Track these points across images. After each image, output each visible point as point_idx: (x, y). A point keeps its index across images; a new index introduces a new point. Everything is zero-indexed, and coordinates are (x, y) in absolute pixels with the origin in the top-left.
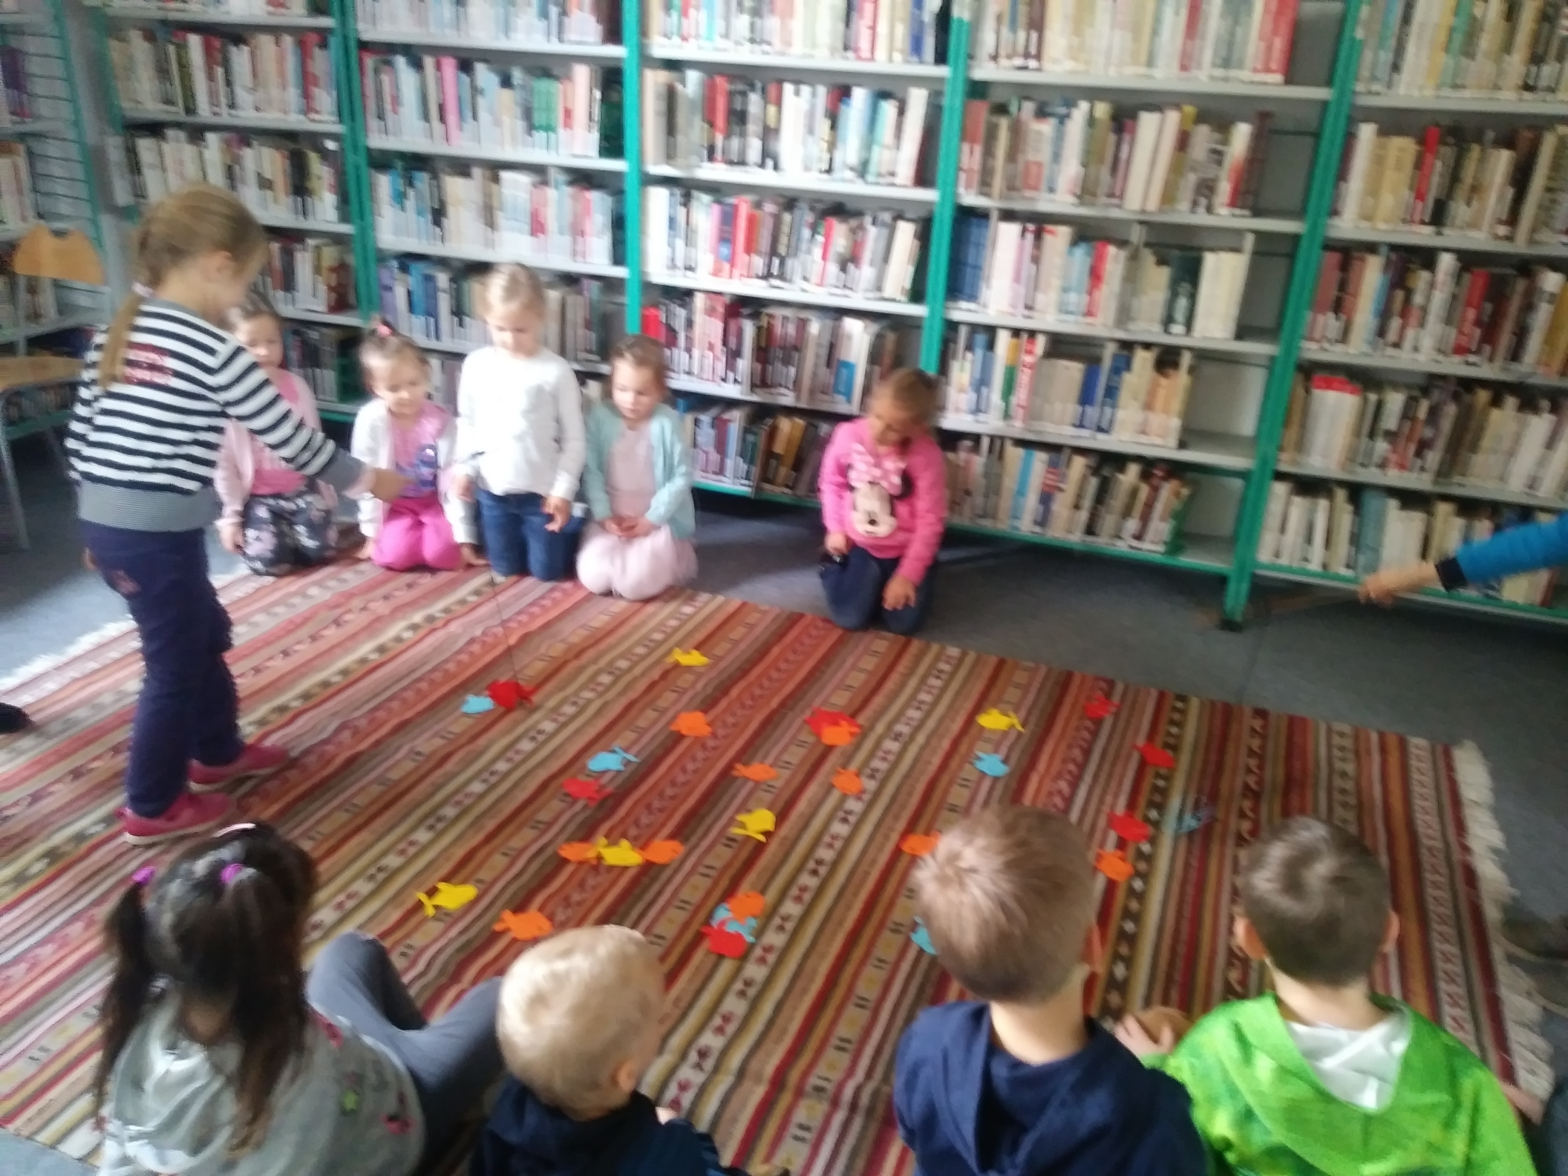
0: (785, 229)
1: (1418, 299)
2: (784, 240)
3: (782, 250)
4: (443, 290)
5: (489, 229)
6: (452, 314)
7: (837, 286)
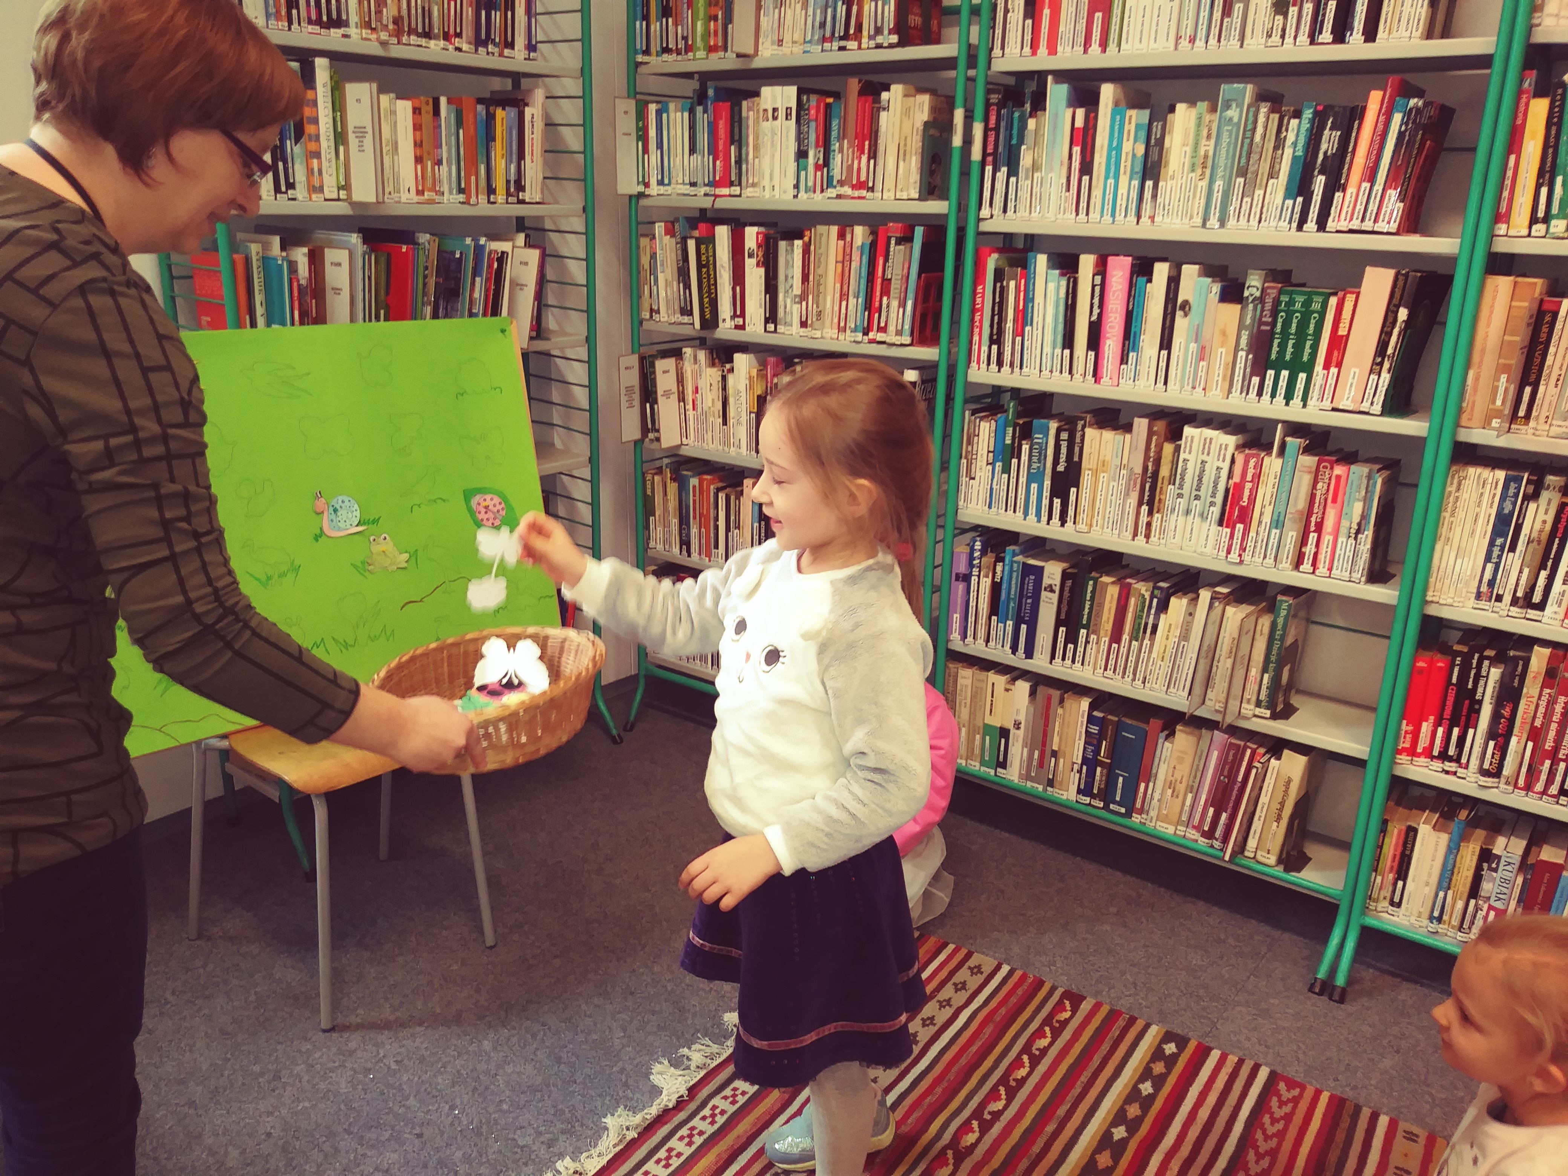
4: (1050, 589)
5: (1145, 508)
6: (1058, 624)
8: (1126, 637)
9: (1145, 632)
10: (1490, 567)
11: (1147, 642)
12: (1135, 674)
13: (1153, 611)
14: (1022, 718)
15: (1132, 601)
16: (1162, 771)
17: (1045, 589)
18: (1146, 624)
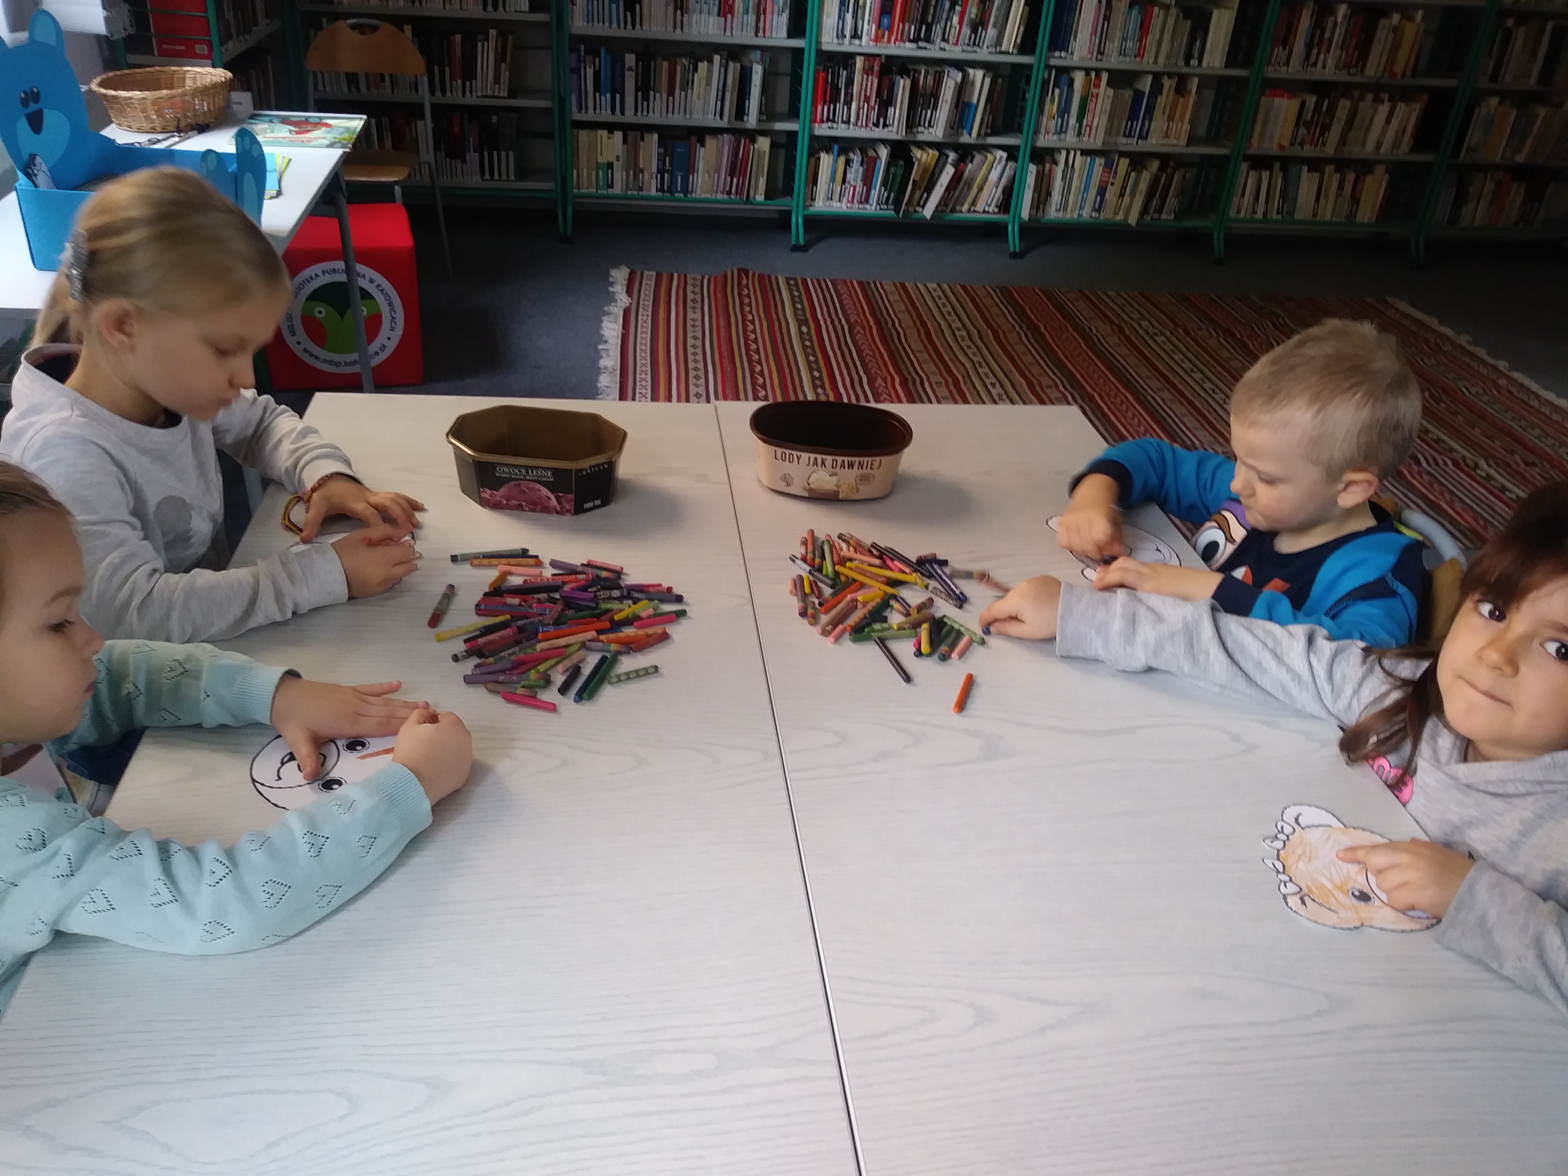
1: (1327, 35)
2: (931, 10)
3: (929, 19)
4: (630, 69)
5: (679, 12)
6: (637, 90)
7: (969, 45)
8: (677, 90)
9: (688, 85)
10: (841, 22)
11: (690, 91)
12: (685, 111)
13: (691, 72)
14: (620, 154)
15: (679, 68)
16: (701, 165)
17: (628, 70)
18: (688, 81)
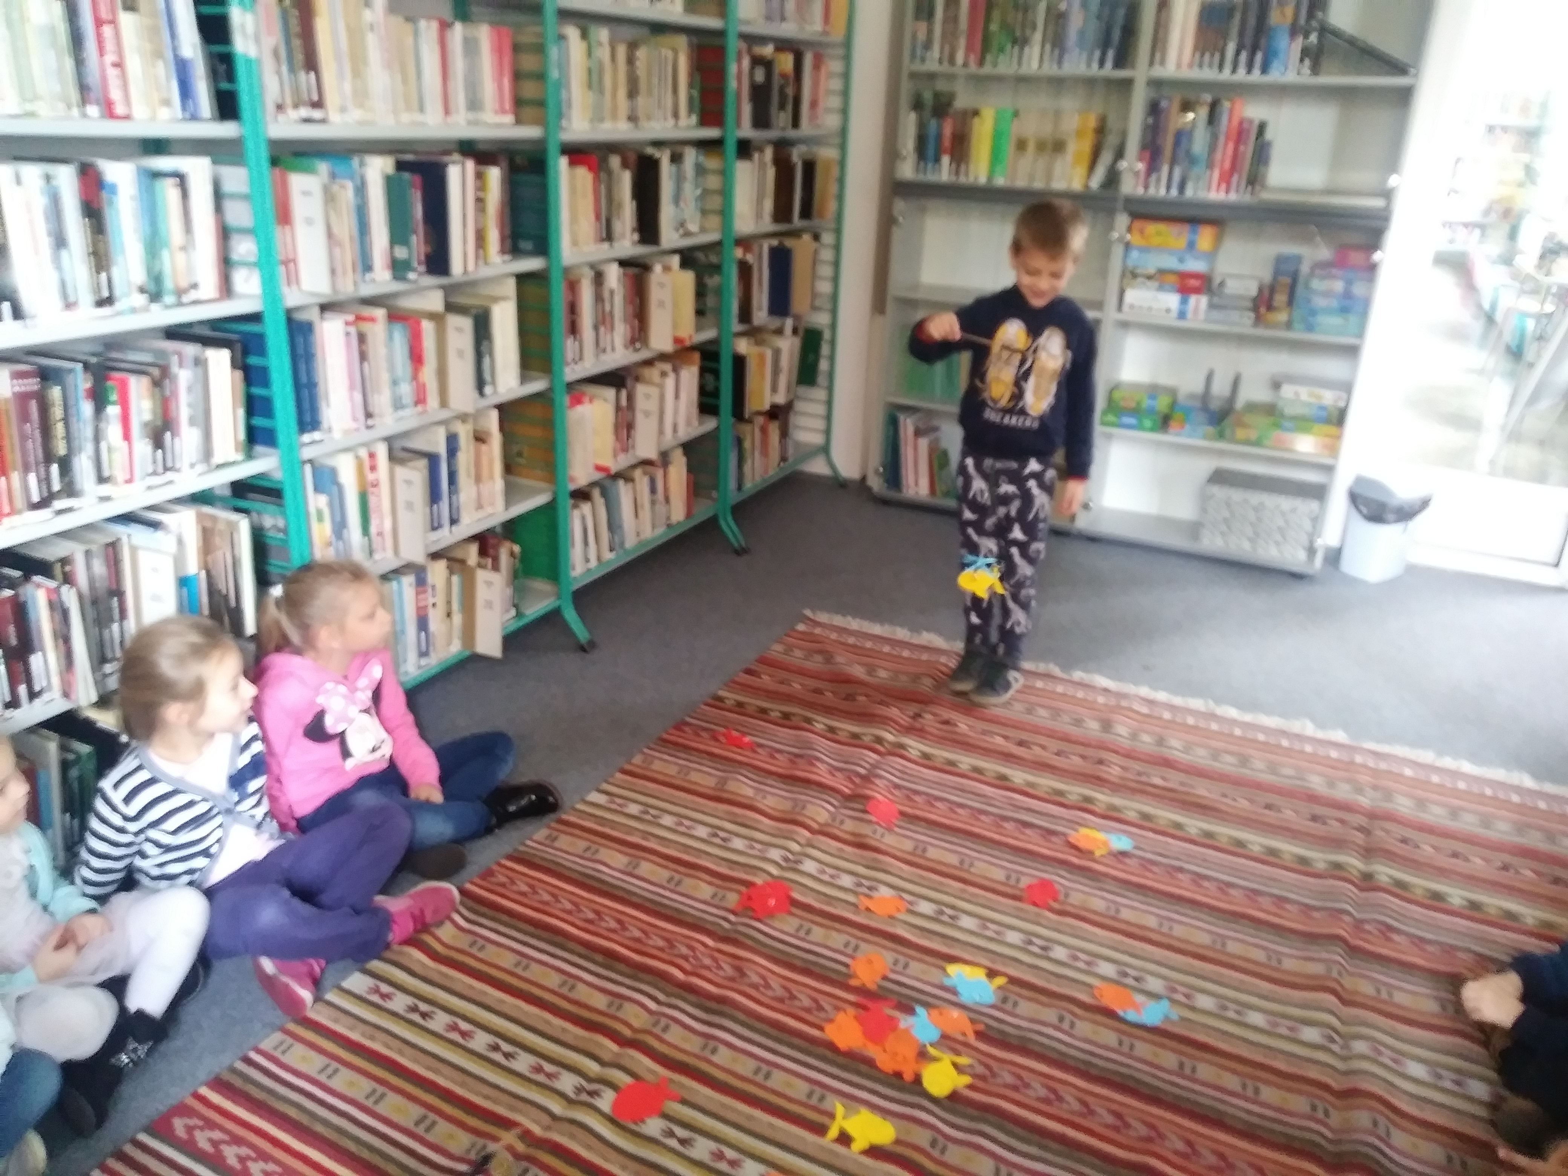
0: (57, 412)
1: (608, 308)
2: (59, 429)
3: (61, 449)
7: (155, 473)
